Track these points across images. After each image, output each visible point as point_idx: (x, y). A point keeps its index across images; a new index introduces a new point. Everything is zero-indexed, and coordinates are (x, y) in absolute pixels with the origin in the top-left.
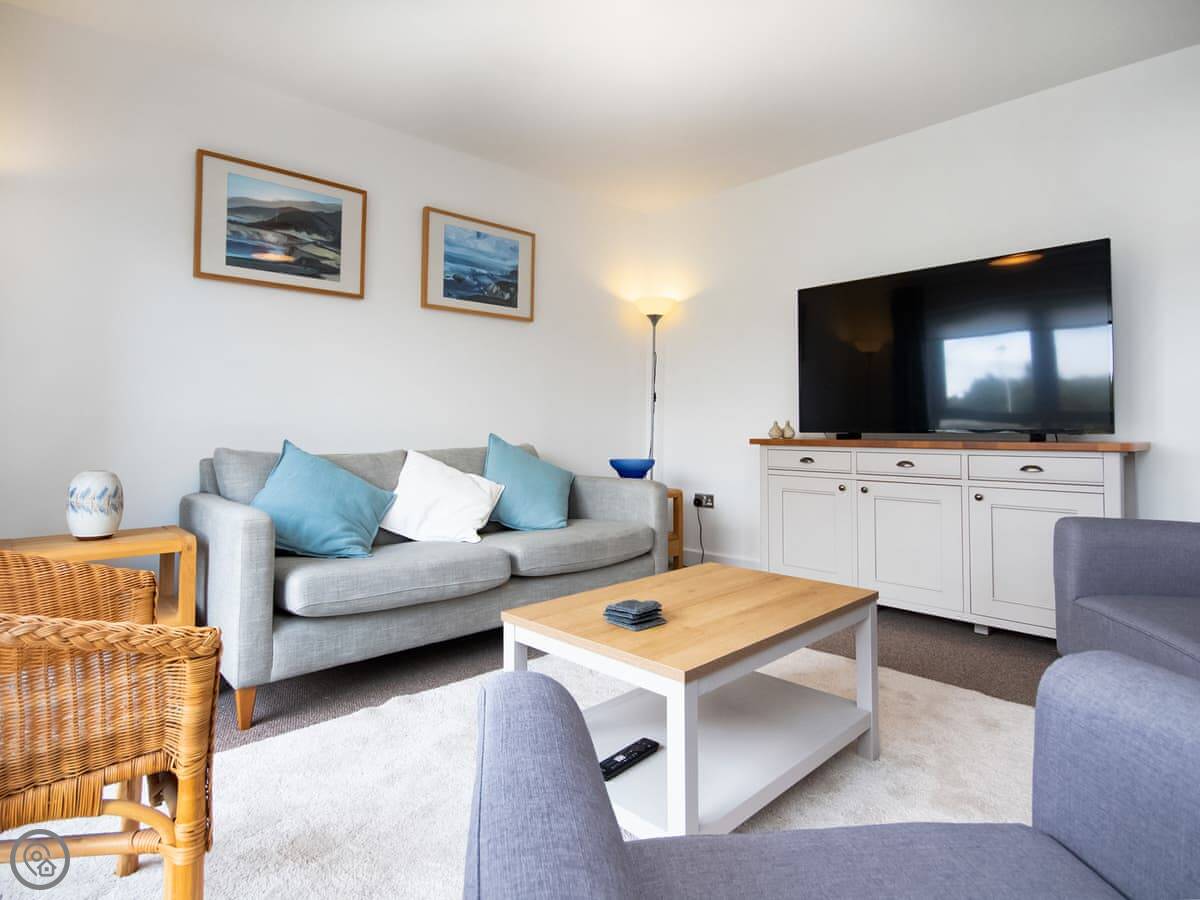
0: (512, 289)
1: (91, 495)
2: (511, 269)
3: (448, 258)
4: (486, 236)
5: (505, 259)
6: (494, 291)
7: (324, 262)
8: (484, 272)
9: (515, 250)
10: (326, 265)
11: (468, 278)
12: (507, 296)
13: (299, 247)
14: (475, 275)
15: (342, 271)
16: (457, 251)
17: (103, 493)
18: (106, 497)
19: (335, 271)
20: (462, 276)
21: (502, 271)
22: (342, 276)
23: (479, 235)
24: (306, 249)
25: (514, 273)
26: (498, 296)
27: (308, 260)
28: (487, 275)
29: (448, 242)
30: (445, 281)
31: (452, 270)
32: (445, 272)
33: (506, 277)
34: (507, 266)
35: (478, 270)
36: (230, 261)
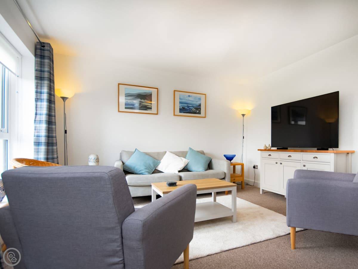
0: (199, 109)
1: (92, 159)
2: (198, 104)
3: (180, 103)
4: (191, 96)
5: (197, 102)
6: (194, 110)
7: (148, 106)
8: (191, 105)
9: (200, 99)
10: (148, 107)
11: (186, 107)
12: (198, 111)
13: (142, 103)
14: (188, 107)
15: (152, 108)
16: (183, 101)
17: (94, 159)
18: (95, 160)
19: (151, 108)
20: (184, 107)
21: (196, 105)
22: (152, 109)
23: (189, 96)
24: (144, 104)
25: (200, 105)
26: (195, 112)
27: (144, 106)
28: (192, 106)
29: (180, 99)
30: (180, 109)
31: (182, 106)
32: (180, 106)
33: (197, 106)
34: (198, 103)
35: (189, 105)
36: (126, 108)
